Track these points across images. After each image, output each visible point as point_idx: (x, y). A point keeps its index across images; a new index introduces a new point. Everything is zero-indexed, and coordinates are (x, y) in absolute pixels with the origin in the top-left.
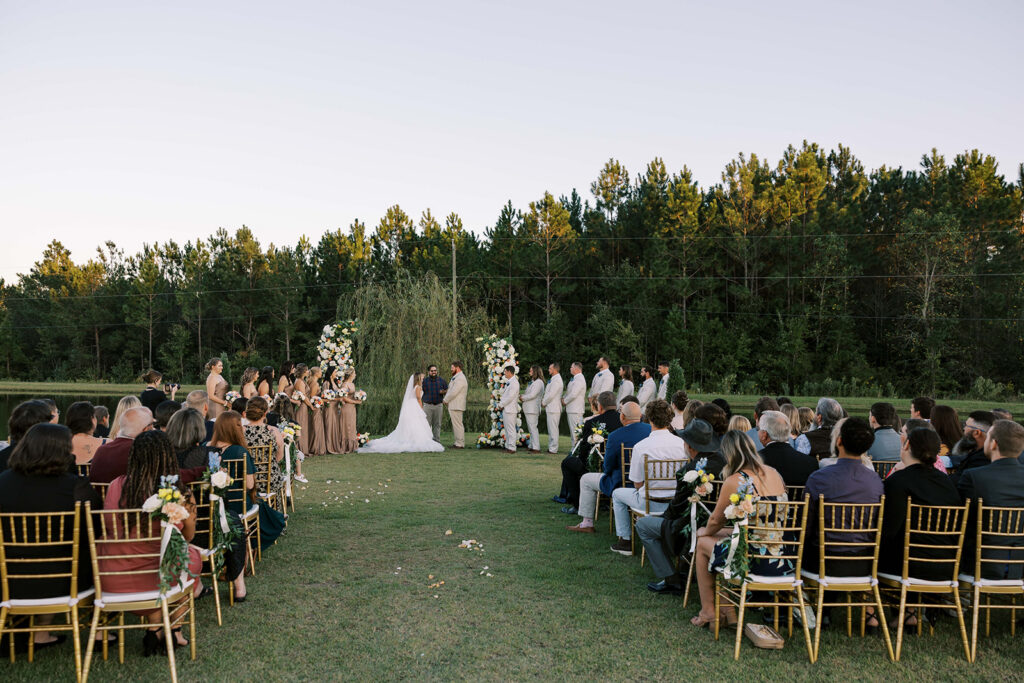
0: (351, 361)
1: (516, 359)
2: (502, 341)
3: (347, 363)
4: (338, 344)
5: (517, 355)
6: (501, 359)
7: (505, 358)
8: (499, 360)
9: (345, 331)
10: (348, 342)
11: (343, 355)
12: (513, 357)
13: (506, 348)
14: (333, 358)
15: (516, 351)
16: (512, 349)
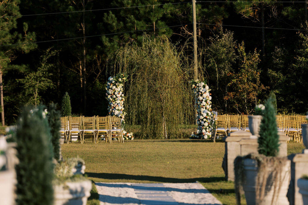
0: (123, 95)
1: (210, 92)
2: (202, 83)
3: (121, 96)
4: (116, 87)
5: (210, 90)
6: (201, 92)
7: (203, 92)
8: (200, 93)
9: (120, 80)
10: (121, 85)
11: (119, 92)
12: (207, 91)
13: (204, 87)
14: (114, 94)
15: (210, 88)
16: (207, 87)
